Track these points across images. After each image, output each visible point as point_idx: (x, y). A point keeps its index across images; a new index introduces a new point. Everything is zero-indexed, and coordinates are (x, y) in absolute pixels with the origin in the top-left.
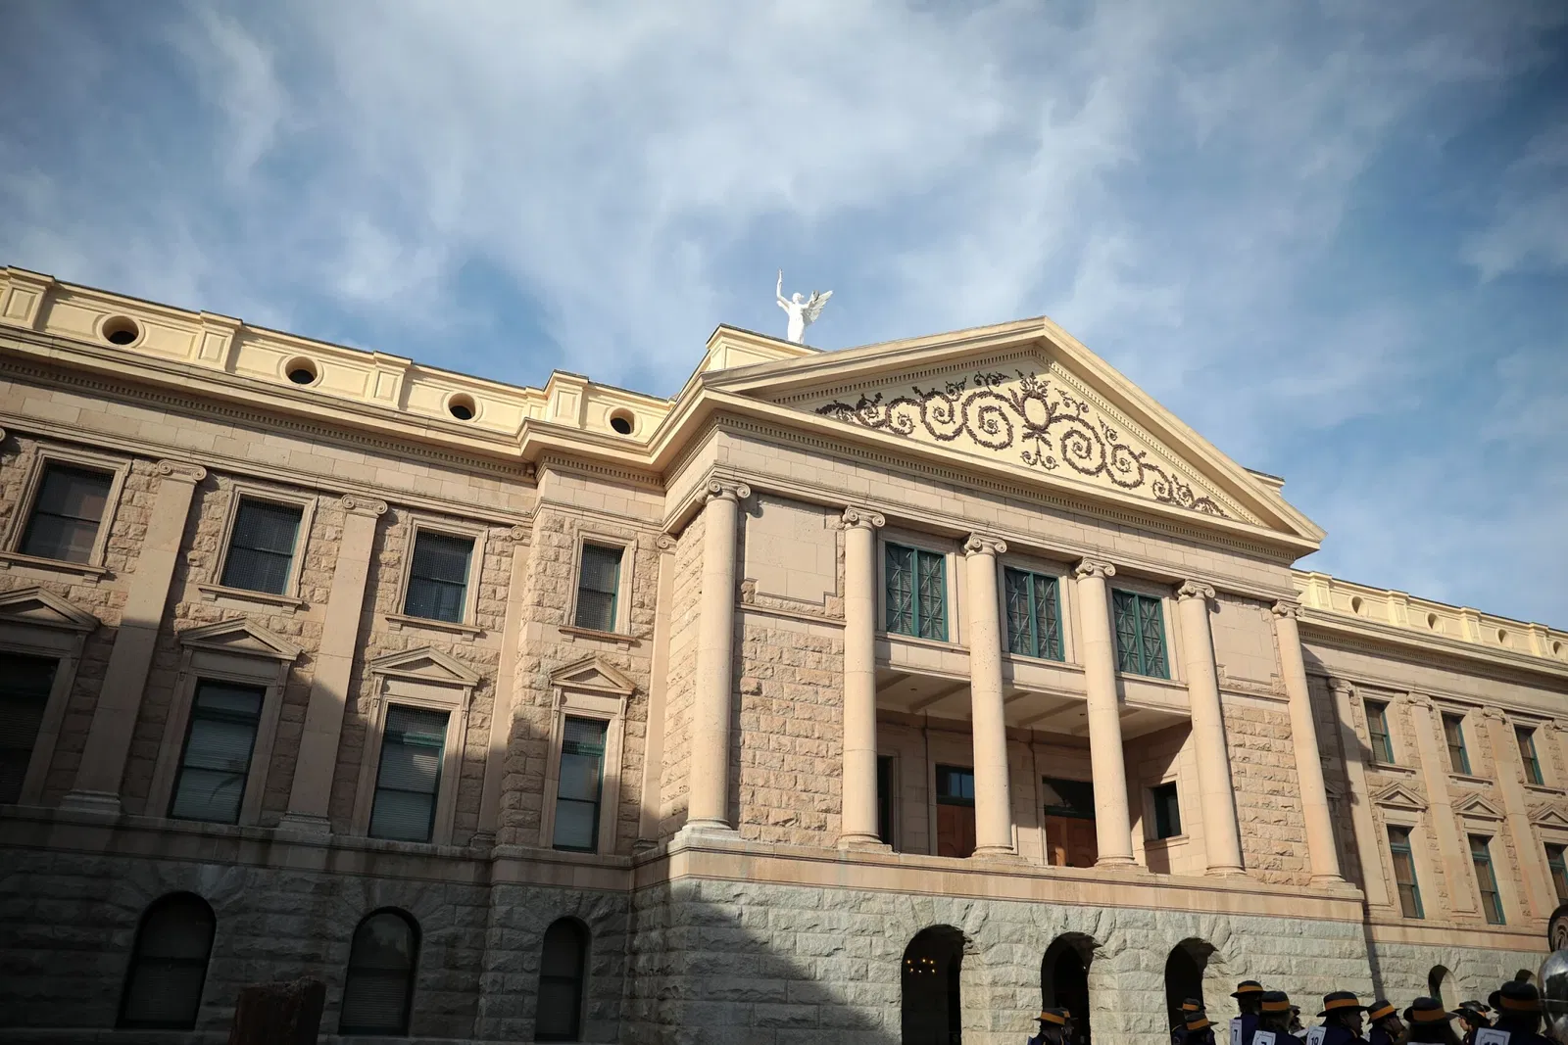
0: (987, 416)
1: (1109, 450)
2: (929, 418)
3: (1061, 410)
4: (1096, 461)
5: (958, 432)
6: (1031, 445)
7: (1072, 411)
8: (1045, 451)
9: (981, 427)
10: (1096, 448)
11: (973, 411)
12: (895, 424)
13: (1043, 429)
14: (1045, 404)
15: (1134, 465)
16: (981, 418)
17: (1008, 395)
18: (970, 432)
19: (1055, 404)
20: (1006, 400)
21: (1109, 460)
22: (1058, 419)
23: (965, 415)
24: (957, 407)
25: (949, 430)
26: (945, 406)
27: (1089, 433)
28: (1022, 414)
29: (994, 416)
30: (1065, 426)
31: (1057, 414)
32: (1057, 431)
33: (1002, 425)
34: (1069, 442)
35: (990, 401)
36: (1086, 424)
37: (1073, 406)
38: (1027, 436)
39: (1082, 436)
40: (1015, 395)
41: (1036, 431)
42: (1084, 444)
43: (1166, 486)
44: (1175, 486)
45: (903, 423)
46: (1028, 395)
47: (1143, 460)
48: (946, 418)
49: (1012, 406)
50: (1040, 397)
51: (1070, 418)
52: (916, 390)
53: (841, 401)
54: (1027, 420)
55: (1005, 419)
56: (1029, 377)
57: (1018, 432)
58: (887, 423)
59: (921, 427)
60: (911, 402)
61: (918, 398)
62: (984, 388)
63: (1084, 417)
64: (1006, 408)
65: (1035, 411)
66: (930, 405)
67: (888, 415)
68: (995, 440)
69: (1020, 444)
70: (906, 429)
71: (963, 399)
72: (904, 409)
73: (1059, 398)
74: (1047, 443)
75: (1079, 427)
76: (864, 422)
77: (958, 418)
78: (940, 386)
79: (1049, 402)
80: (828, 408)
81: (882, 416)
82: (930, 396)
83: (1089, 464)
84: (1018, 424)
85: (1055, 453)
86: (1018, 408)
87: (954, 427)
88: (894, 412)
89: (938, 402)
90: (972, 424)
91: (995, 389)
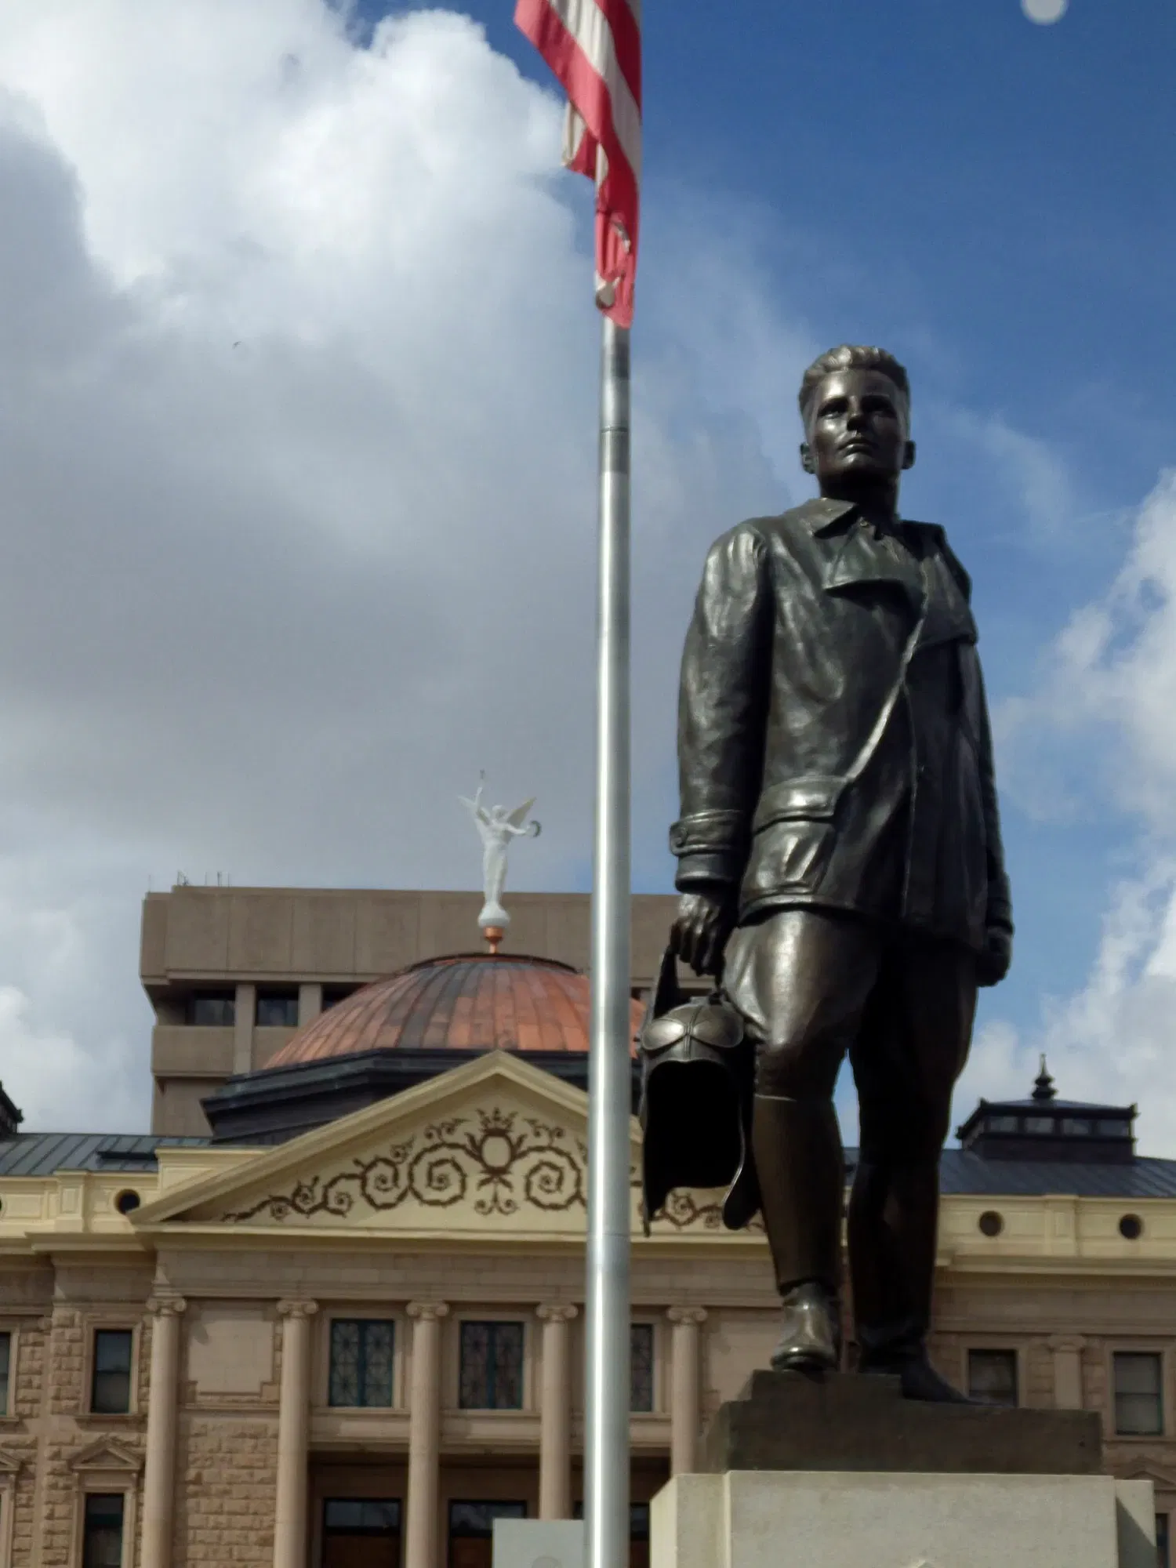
0: (438, 1171)
1: (585, 1174)
2: (371, 1189)
3: (531, 1141)
4: (569, 1188)
5: (402, 1197)
6: (486, 1193)
7: (544, 1140)
8: (504, 1193)
9: (429, 1184)
10: (569, 1175)
11: (421, 1171)
12: (333, 1204)
13: (504, 1170)
14: (508, 1140)
16: (431, 1174)
17: (465, 1141)
18: (415, 1194)
19: (521, 1139)
20: (463, 1147)
21: (584, 1186)
22: (524, 1154)
23: (411, 1176)
24: (403, 1169)
25: (390, 1197)
26: (388, 1171)
27: (561, 1161)
28: (480, 1158)
29: (447, 1169)
30: (534, 1158)
31: (523, 1148)
32: (519, 1170)
33: (454, 1177)
34: (536, 1178)
35: (444, 1153)
36: (559, 1152)
37: (545, 1135)
38: (483, 1183)
39: (553, 1167)
40: (472, 1139)
41: (496, 1174)
42: (554, 1175)
45: (341, 1202)
46: (490, 1133)
48: (390, 1184)
49: (469, 1153)
50: (502, 1133)
52: (357, 1162)
53: (276, 1194)
54: (485, 1164)
55: (459, 1169)
56: (490, 1114)
57: (473, 1181)
58: (324, 1205)
59: (360, 1203)
60: (351, 1177)
61: (358, 1170)
62: (436, 1140)
63: (558, 1143)
64: (461, 1157)
65: (496, 1152)
66: (372, 1175)
67: (325, 1197)
68: (444, 1196)
69: (474, 1194)
70: (344, 1207)
71: (410, 1159)
72: (343, 1186)
73: (527, 1129)
74: (508, 1185)
75: (550, 1156)
76: (300, 1210)
77: (403, 1181)
78: (385, 1151)
79: (514, 1136)
80: (263, 1205)
81: (319, 1199)
82: (372, 1165)
83: (559, 1198)
84: (474, 1171)
85: (518, 1195)
86: (477, 1152)
87: (398, 1193)
88: (332, 1192)
89: (381, 1169)
90: (419, 1184)
91: (449, 1137)
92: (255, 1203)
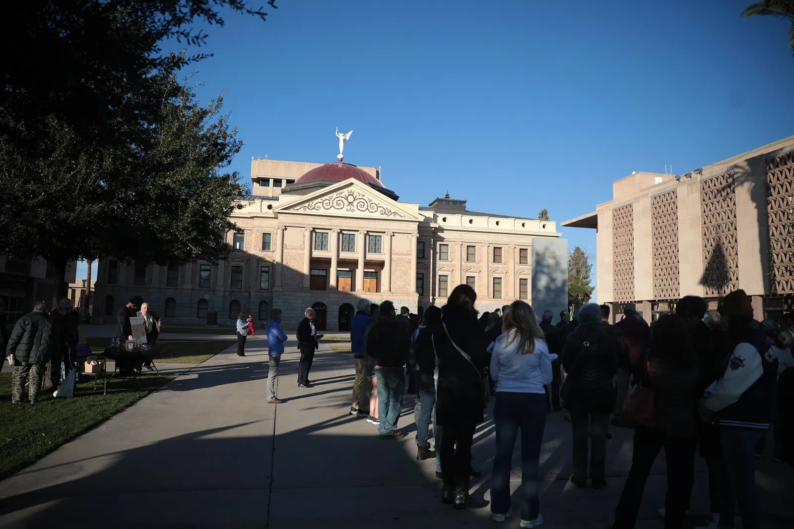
0: (338, 202)
1: (369, 204)
2: (324, 205)
3: (358, 197)
4: (366, 207)
6: (349, 207)
7: (361, 197)
8: (352, 207)
9: (337, 205)
10: (366, 204)
11: (335, 202)
12: (316, 208)
13: (352, 203)
14: (353, 197)
15: (376, 207)
16: (337, 203)
17: (344, 196)
18: (334, 207)
19: (356, 197)
21: (369, 207)
22: (357, 200)
23: (333, 203)
24: (331, 201)
25: (329, 207)
26: (328, 202)
28: (347, 200)
29: (340, 202)
30: (359, 201)
31: (356, 198)
32: (356, 203)
33: (342, 204)
34: (359, 205)
35: (340, 199)
36: (364, 200)
37: (361, 196)
39: (362, 202)
40: (346, 196)
41: (350, 203)
42: (363, 204)
43: (384, 211)
44: (386, 210)
46: (349, 195)
47: (378, 206)
48: (328, 204)
49: (345, 199)
50: (352, 195)
51: (360, 199)
53: (304, 206)
55: (343, 202)
56: (350, 191)
57: (346, 205)
58: (314, 208)
59: (322, 208)
60: (320, 203)
61: (322, 201)
62: (338, 196)
63: (363, 198)
64: (343, 199)
65: (351, 199)
66: (324, 202)
68: (340, 207)
69: (346, 207)
70: (319, 208)
71: (333, 199)
72: (318, 204)
73: (358, 195)
74: (353, 206)
75: (362, 200)
76: (309, 209)
77: (331, 204)
78: (328, 198)
79: (355, 196)
80: (302, 207)
81: (313, 207)
82: (325, 200)
83: (364, 209)
84: (346, 202)
85: (355, 208)
86: (347, 199)
87: (330, 206)
88: (316, 206)
89: (327, 201)
90: (335, 205)
91: (341, 196)
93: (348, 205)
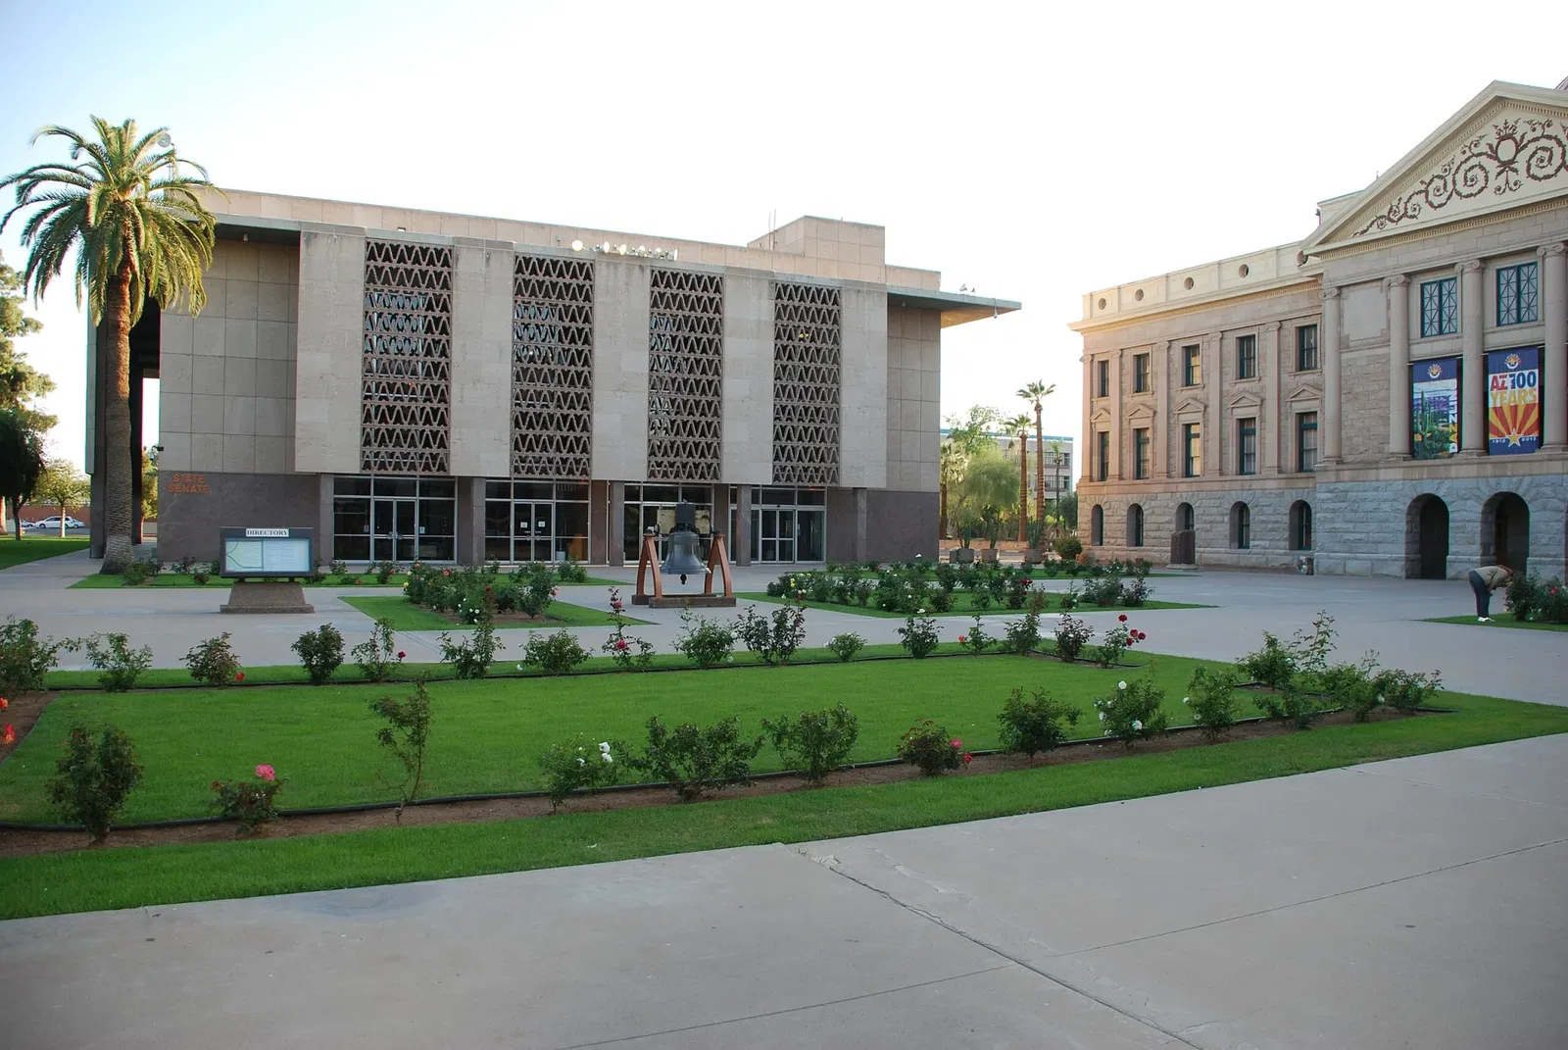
0: (1469, 175)
2: (1429, 197)
3: (1530, 136)
4: (1557, 161)
5: (1449, 197)
7: (1539, 132)
8: (1513, 177)
9: (1465, 184)
10: (1558, 152)
11: (1460, 177)
12: (1410, 213)
13: (1512, 161)
14: (1514, 140)
16: (1465, 178)
17: (1486, 149)
18: (1457, 193)
19: (1522, 137)
20: (1485, 154)
22: (1526, 146)
23: (1454, 182)
24: (1449, 179)
26: (1442, 183)
27: (1551, 144)
28: (1496, 158)
29: (1477, 170)
30: (1532, 147)
31: (1525, 142)
32: (1523, 157)
33: (1481, 175)
34: (1532, 161)
35: (1474, 161)
36: (1549, 137)
37: (1538, 128)
39: (1545, 149)
40: (1491, 146)
41: (1507, 165)
42: (1546, 155)
45: (1413, 210)
46: (1502, 139)
48: (1442, 191)
49: (1488, 156)
50: (1511, 137)
52: (1422, 182)
53: (1378, 215)
54: (1499, 161)
57: (1492, 176)
58: (1405, 215)
59: (1425, 207)
60: (1421, 192)
61: (1423, 187)
62: (1468, 154)
63: (1549, 131)
65: (1507, 150)
66: (1431, 189)
67: (1406, 209)
68: (1474, 190)
69: (1493, 184)
70: (1416, 213)
71: (1453, 171)
72: (1414, 199)
74: (1515, 171)
75: (1544, 143)
76: (1392, 221)
77: (1450, 187)
78: (1437, 171)
79: (1518, 137)
80: (1373, 223)
81: (1404, 211)
82: (1432, 181)
84: (1492, 166)
86: (1493, 154)
87: (1446, 195)
88: (1409, 205)
89: (1439, 183)
90: (1460, 187)
91: (1475, 151)
92: (1370, 222)
93: (1499, 174)
